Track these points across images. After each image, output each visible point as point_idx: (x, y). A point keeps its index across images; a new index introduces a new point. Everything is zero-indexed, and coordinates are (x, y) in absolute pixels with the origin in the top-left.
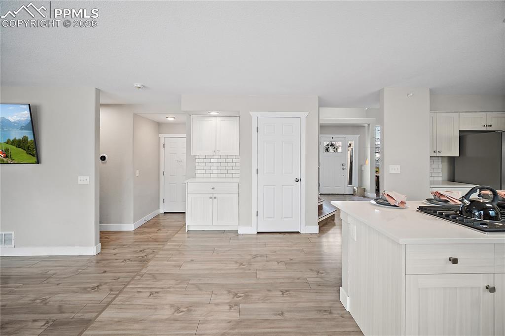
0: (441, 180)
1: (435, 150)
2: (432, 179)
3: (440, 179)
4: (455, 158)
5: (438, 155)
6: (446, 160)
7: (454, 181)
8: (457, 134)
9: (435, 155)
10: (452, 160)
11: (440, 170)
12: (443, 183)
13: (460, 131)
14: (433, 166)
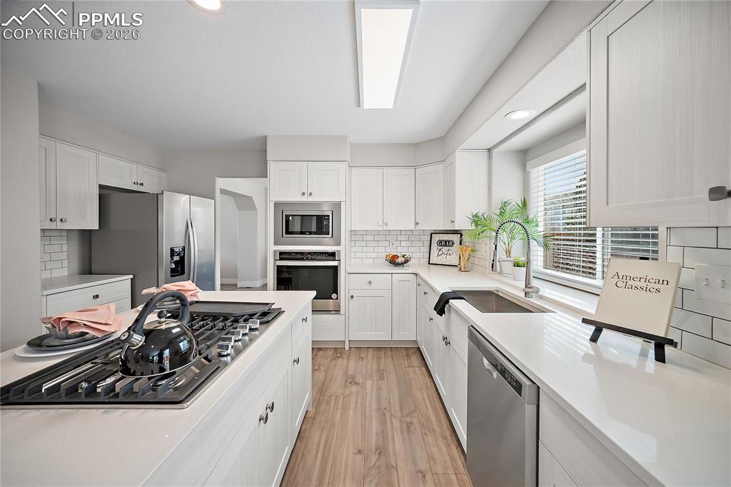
0: (66, 274)
1: (53, 216)
2: (46, 275)
3: (65, 272)
4: (93, 232)
5: (60, 226)
6: (75, 236)
7: (90, 273)
8: (96, 191)
9: (53, 226)
10: (86, 235)
11: (64, 256)
12: (70, 280)
13: (101, 187)
14: (48, 249)
